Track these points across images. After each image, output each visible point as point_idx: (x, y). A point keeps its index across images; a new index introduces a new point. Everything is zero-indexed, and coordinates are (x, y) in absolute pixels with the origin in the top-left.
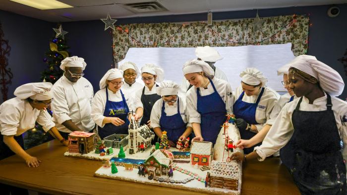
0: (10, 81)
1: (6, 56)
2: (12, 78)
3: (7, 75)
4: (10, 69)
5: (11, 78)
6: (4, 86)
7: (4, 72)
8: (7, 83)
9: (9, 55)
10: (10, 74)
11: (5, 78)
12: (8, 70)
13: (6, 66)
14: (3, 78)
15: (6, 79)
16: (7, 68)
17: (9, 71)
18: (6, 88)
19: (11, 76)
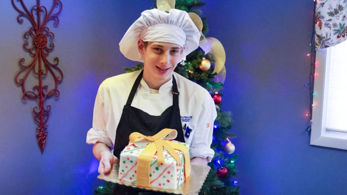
0: (56, 90)
1: (50, 25)
2: (60, 82)
3: (49, 74)
4: (57, 59)
5: (57, 81)
6: (41, 104)
7: (43, 67)
8: (48, 97)
9: (56, 25)
10: (57, 74)
11: (44, 83)
12: (52, 62)
13: (48, 51)
14: (40, 83)
15: (46, 87)
16: (50, 58)
17: (55, 67)
18: (45, 108)
19: (60, 79)
